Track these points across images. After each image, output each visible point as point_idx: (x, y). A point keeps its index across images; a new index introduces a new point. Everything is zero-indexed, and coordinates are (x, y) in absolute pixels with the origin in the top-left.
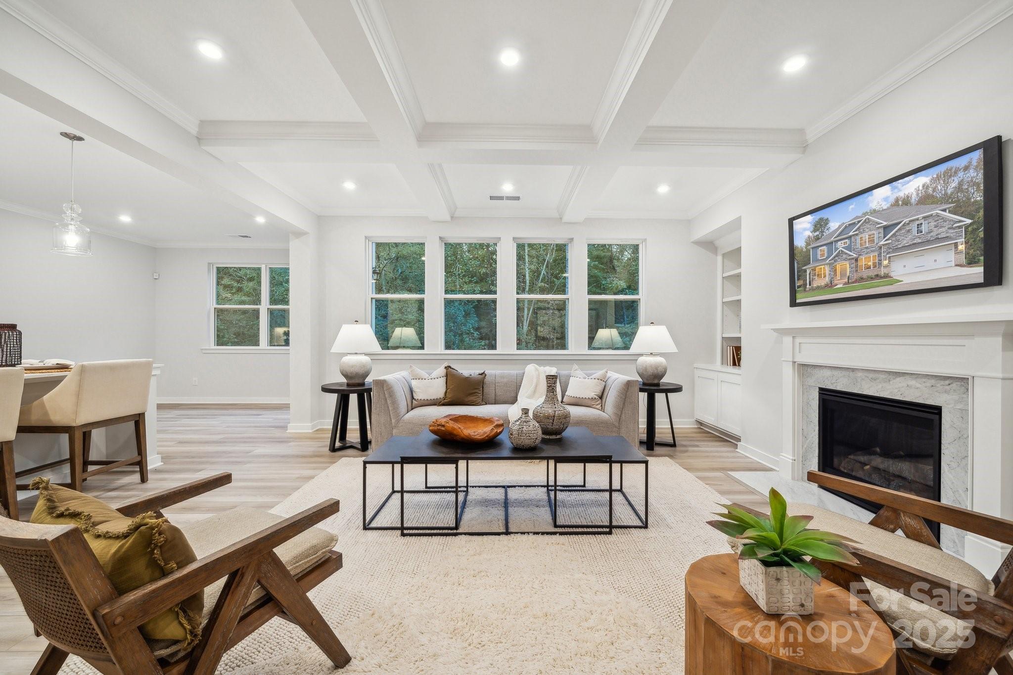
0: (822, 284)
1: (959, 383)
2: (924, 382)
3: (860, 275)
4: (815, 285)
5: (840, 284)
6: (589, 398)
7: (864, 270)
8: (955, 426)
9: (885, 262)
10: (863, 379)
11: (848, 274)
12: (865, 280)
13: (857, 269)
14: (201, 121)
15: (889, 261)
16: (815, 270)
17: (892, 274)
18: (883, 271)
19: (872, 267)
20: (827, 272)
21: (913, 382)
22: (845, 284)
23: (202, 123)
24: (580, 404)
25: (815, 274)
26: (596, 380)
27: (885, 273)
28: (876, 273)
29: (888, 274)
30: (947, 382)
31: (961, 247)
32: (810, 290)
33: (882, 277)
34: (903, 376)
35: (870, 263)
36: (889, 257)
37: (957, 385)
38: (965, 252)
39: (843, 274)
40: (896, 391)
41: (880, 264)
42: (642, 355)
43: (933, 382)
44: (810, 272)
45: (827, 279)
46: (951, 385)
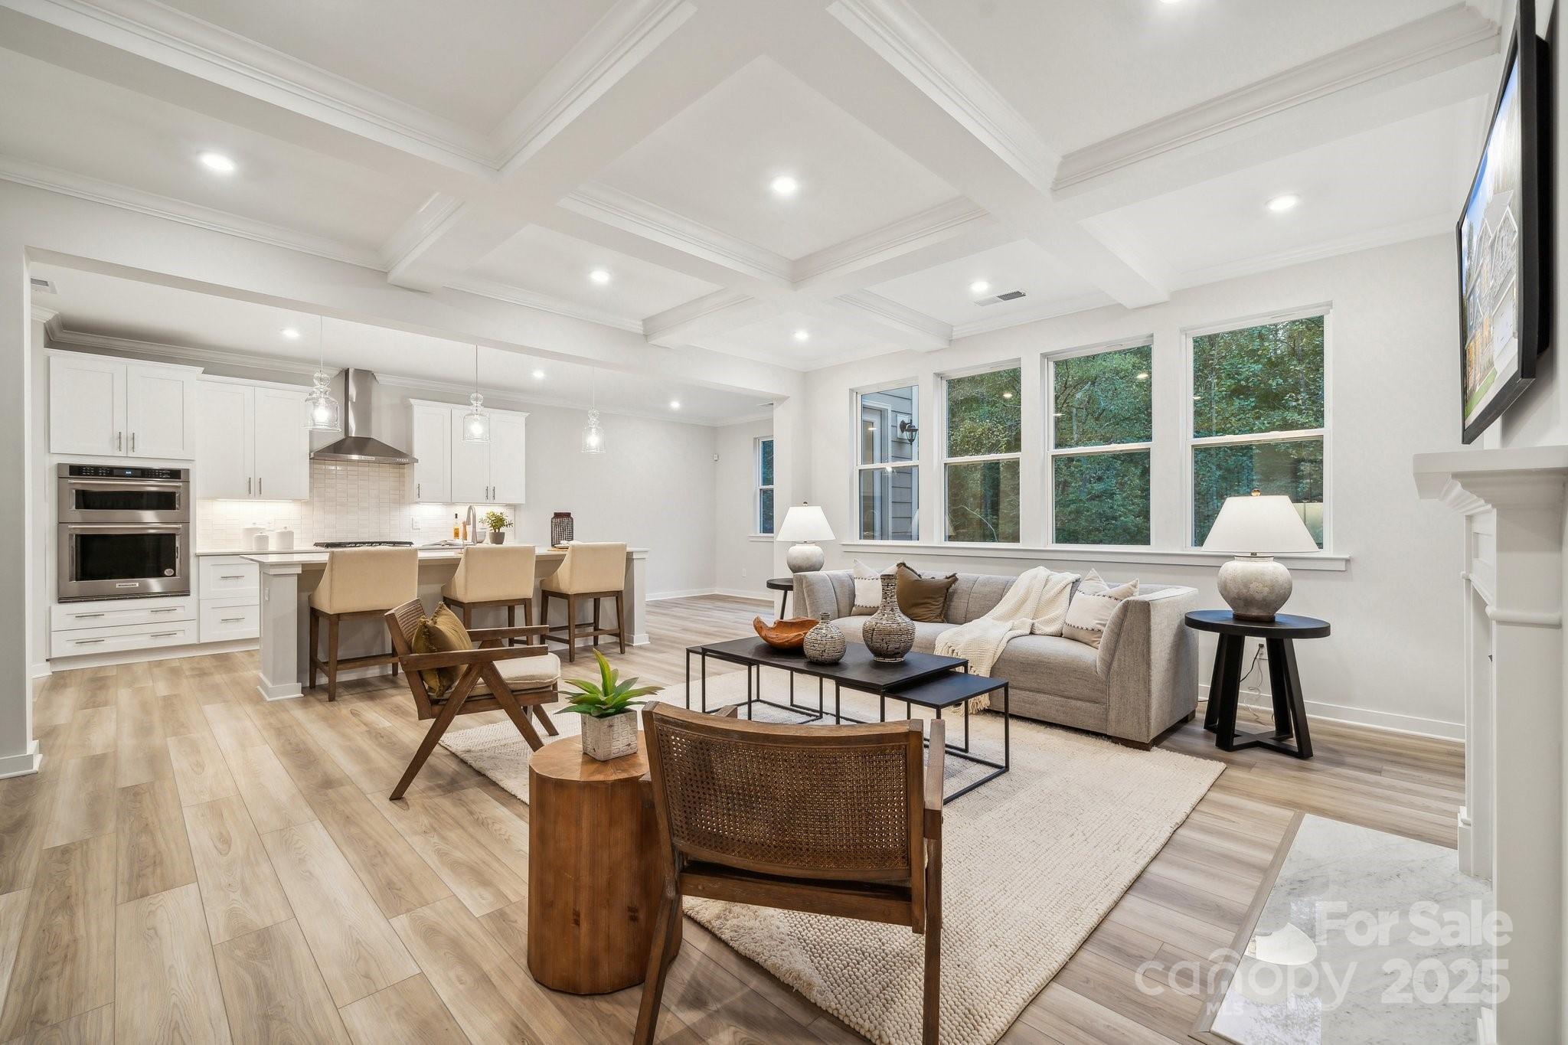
6: (1087, 629)
14: (643, 320)
23: (645, 321)
24: (1080, 639)
26: (1106, 598)
42: (1231, 557)
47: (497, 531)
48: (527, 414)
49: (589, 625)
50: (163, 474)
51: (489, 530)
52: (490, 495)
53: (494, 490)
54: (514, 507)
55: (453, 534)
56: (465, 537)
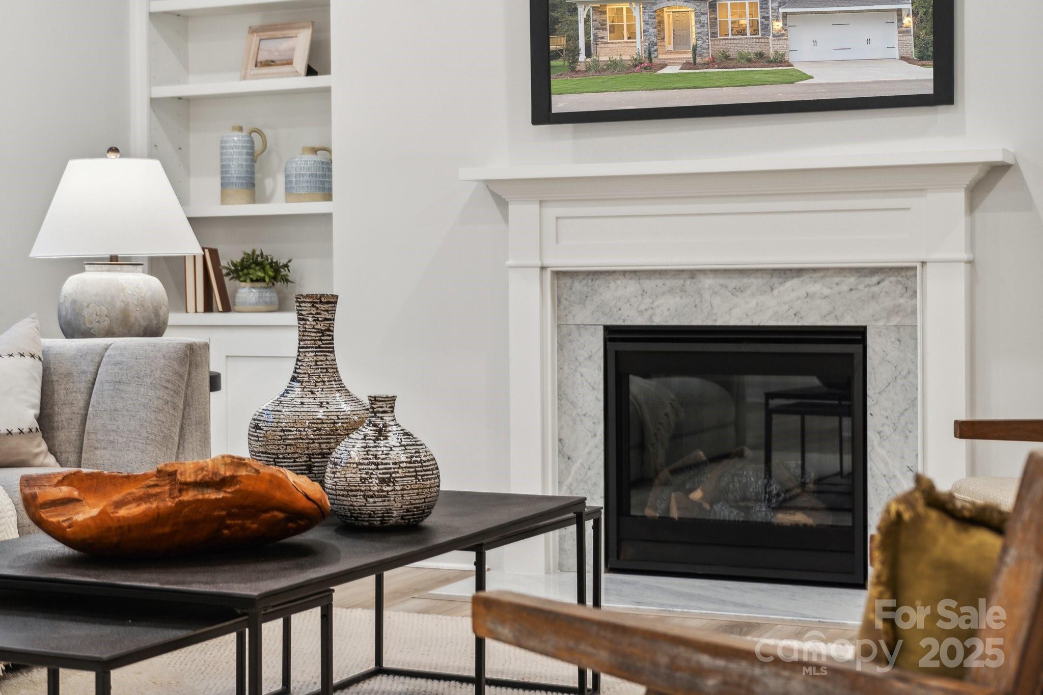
0: (624, 58)
1: (893, 279)
2: (837, 284)
3: (721, 46)
4: (603, 58)
5: (674, 64)
7: (730, 36)
8: (888, 358)
9: (777, 25)
10: (716, 293)
11: (693, 41)
12: (734, 63)
13: (713, 29)
15: (785, 24)
16: (604, 13)
17: (791, 57)
18: (772, 47)
19: (748, 31)
20: (638, 27)
21: (815, 287)
22: (686, 66)
25: (602, 27)
27: (776, 52)
28: (759, 50)
29: (783, 55)
30: (875, 279)
31: (908, 21)
32: (588, 69)
33: (771, 62)
34: (799, 276)
35: (745, 22)
36: (785, 15)
37: (891, 282)
38: (914, 33)
39: (680, 39)
40: (786, 307)
41: (766, 27)
43: (852, 280)
44: (588, 16)
45: (638, 47)
46: (882, 285)
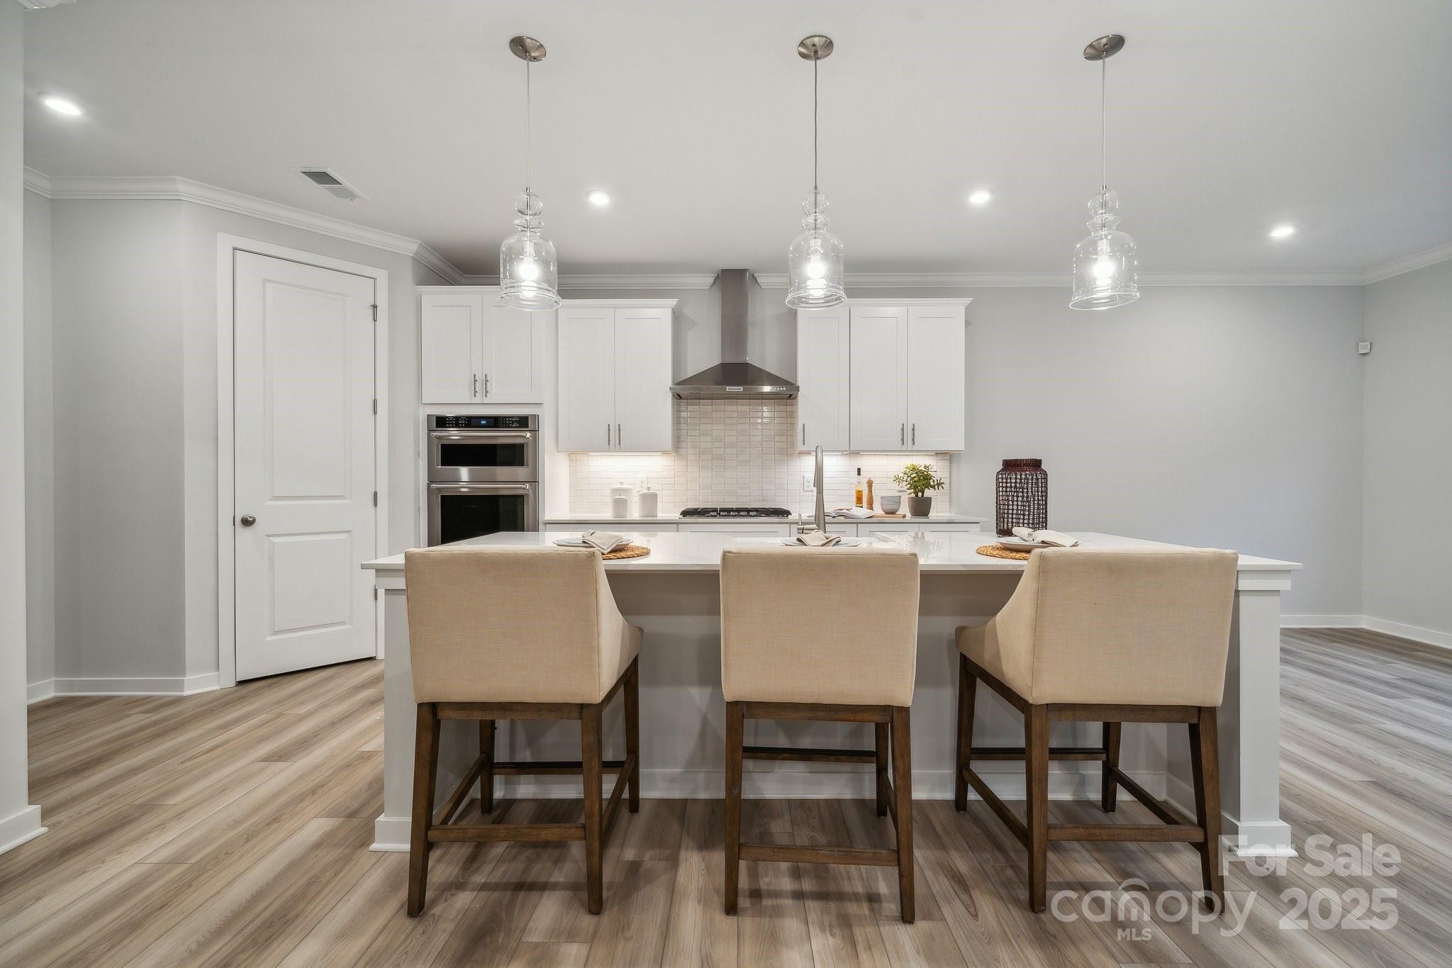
47: (920, 494)
48: (967, 301)
49: (1090, 753)
50: (513, 422)
51: (906, 497)
52: (907, 439)
53: (913, 429)
54: (949, 456)
55: (854, 499)
56: (871, 506)
